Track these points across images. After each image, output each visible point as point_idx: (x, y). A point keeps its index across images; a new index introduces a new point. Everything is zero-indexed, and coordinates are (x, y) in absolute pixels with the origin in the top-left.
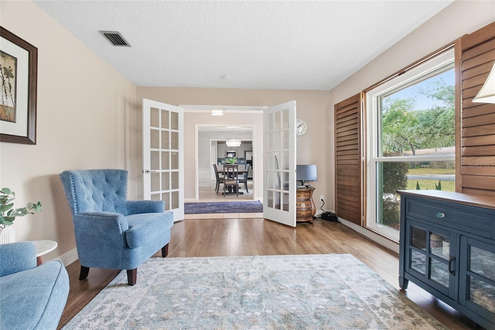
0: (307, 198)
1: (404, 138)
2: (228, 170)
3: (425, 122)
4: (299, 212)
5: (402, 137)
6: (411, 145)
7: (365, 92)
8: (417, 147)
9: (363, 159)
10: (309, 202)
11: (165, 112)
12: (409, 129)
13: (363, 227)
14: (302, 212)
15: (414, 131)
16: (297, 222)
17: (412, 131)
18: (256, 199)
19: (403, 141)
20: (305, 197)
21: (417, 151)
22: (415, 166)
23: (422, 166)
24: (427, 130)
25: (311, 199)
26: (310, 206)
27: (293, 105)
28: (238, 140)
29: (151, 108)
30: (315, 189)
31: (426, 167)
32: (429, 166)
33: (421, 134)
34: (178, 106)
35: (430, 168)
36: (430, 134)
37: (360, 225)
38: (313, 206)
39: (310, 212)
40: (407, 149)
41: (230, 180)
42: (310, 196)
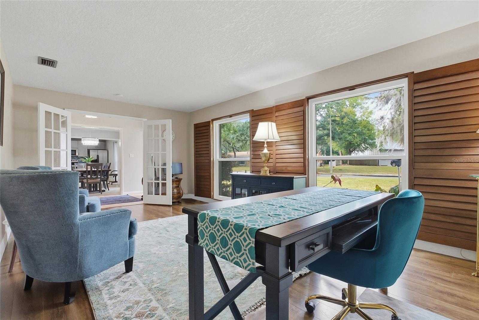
0: (177, 186)
1: (228, 143)
2: (91, 169)
3: (241, 132)
4: (174, 195)
5: (227, 142)
6: (233, 148)
7: (213, 120)
8: (237, 150)
9: (212, 159)
10: (179, 188)
11: (57, 115)
12: (232, 136)
13: (212, 199)
14: (175, 195)
15: (235, 138)
16: (173, 202)
17: (233, 138)
18: (123, 194)
19: (227, 145)
20: (176, 185)
21: (238, 153)
22: (236, 164)
23: (240, 165)
24: (243, 138)
25: (180, 186)
26: (179, 190)
27: (169, 123)
28: (96, 139)
29: (45, 111)
30: (182, 179)
31: (242, 166)
32: (244, 165)
33: (239, 140)
34: (64, 109)
35: (245, 166)
36: (245, 141)
37: (211, 198)
38: (181, 191)
39: (179, 195)
40: (230, 151)
41: (94, 179)
42: (179, 184)
